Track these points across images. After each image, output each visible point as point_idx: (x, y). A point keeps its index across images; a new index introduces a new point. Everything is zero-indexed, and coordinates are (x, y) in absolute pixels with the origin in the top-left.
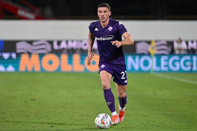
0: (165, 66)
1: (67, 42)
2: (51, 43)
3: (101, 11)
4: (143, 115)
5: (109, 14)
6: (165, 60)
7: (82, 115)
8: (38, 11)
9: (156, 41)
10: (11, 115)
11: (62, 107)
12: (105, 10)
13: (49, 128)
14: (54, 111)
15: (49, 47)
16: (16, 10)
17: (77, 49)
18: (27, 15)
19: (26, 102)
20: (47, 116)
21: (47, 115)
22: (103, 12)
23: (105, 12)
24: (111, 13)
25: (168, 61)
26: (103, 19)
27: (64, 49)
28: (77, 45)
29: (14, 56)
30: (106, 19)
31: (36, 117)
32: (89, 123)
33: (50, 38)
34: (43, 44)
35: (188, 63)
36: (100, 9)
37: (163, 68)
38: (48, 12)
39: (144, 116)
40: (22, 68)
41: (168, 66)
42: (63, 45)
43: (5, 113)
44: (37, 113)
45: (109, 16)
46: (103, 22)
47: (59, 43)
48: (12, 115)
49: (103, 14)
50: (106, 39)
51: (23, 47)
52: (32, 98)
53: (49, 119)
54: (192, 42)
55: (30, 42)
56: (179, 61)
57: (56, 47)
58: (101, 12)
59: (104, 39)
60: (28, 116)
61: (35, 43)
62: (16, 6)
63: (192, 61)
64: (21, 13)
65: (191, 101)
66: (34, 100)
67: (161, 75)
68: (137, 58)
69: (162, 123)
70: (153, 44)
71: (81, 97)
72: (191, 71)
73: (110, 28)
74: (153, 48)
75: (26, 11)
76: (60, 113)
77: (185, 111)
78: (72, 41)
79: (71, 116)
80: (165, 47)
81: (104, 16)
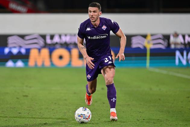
1: (60, 36)
2: (44, 37)
4: (138, 112)
5: (100, 14)
8: (30, 4)
9: (152, 35)
10: (2, 112)
11: (55, 103)
12: (95, 10)
13: (42, 125)
14: (47, 108)
15: (41, 42)
16: (7, 3)
18: (19, 8)
19: (18, 98)
21: (39, 112)
23: (94, 12)
27: (57, 43)
28: (70, 38)
33: (43, 32)
34: (36, 38)
38: (41, 5)
39: (140, 112)
42: (56, 39)
44: (30, 110)
46: (94, 22)
47: (52, 37)
48: (4, 111)
50: (100, 37)
52: (24, 94)
54: (189, 36)
55: (22, 37)
57: (49, 41)
59: (98, 38)
60: (20, 113)
61: (27, 38)
64: (13, 6)
65: (189, 97)
66: (27, 96)
69: (158, 120)
71: (75, 93)
74: (149, 42)
75: (18, 5)
76: (53, 110)
77: (182, 107)
78: (66, 35)
79: (64, 113)
80: (161, 41)
81: (94, 16)
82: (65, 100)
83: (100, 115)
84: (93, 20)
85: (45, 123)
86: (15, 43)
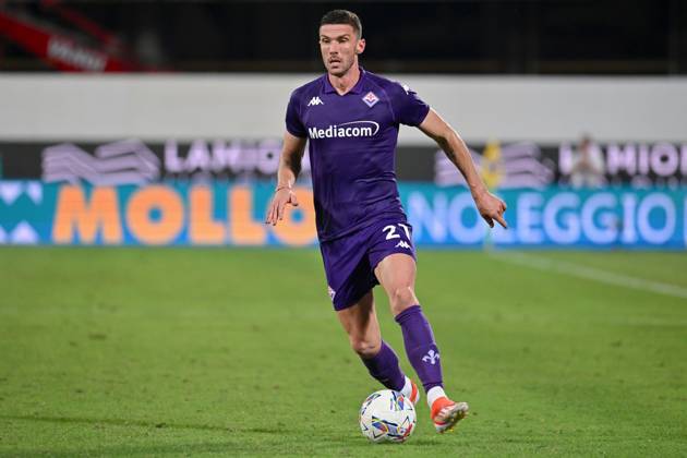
0: (533, 227)
1: (210, 147)
2: (158, 149)
3: (327, 38)
4: (457, 390)
5: (359, 48)
6: (533, 209)
7: (257, 388)
8: (114, 46)
9: (504, 145)
10: (24, 386)
11: (193, 361)
12: (342, 34)
13: (150, 430)
14: (167, 376)
16: (44, 40)
17: (243, 171)
18: (80, 57)
19: (73, 344)
20: (145, 391)
21: (142, 387)
22: (334, 42)
23: (341, 40)
24: (364, 45)
25: (541, 209)
26: (335, 64)
27: (198, 170)
28: (242, 157)
29: (35, 191)
30: (346, 63)
31: (107, 393)
32: (282, 414)
33: (155, 133)
34: (131, 153)
35: (609, 219)
36: (326, 30)
37: (526, 234)
38: (148, 47)
39: (463, 391)
40: (62, 233)
41: (540, 226)
42: (198, 157)
43: (5, 380)
44: (111, 382)
45: (359, 55)
46: (339, 75)
47: (184, 150)
48: (29, 386)
49: (334, 46)
50: (350, 132)
51: (67, 164)
52: (95, 331)
53: (149, 402)
54: (622, 148)
55: (90, 148)
56: (578, 210)
57: (173, 162)
58: (328, 40)
59: (342, 133)
60: (79, 391)
62: (44, 26)
63: (619, 210)
64: (59, 49)
65: (618, 344)
66: (100, 337)
67: (519, 258)
68: (440, 201)
69: (522, 415)
70: (494, 154)
71: (256, 329)
72: (617, 245)
73: (371, 99)
74: (493, 168)
75: (75, 46)
76: (185, 381)
77: (598, 375)
78: (228, 145)
79: (221, 391)
80: (532, 165)
81: (340, 55)
82: (226, 350)
83: (335, 397)
84: (336, 67)
85: (159, 423)
86: (66, 170)
